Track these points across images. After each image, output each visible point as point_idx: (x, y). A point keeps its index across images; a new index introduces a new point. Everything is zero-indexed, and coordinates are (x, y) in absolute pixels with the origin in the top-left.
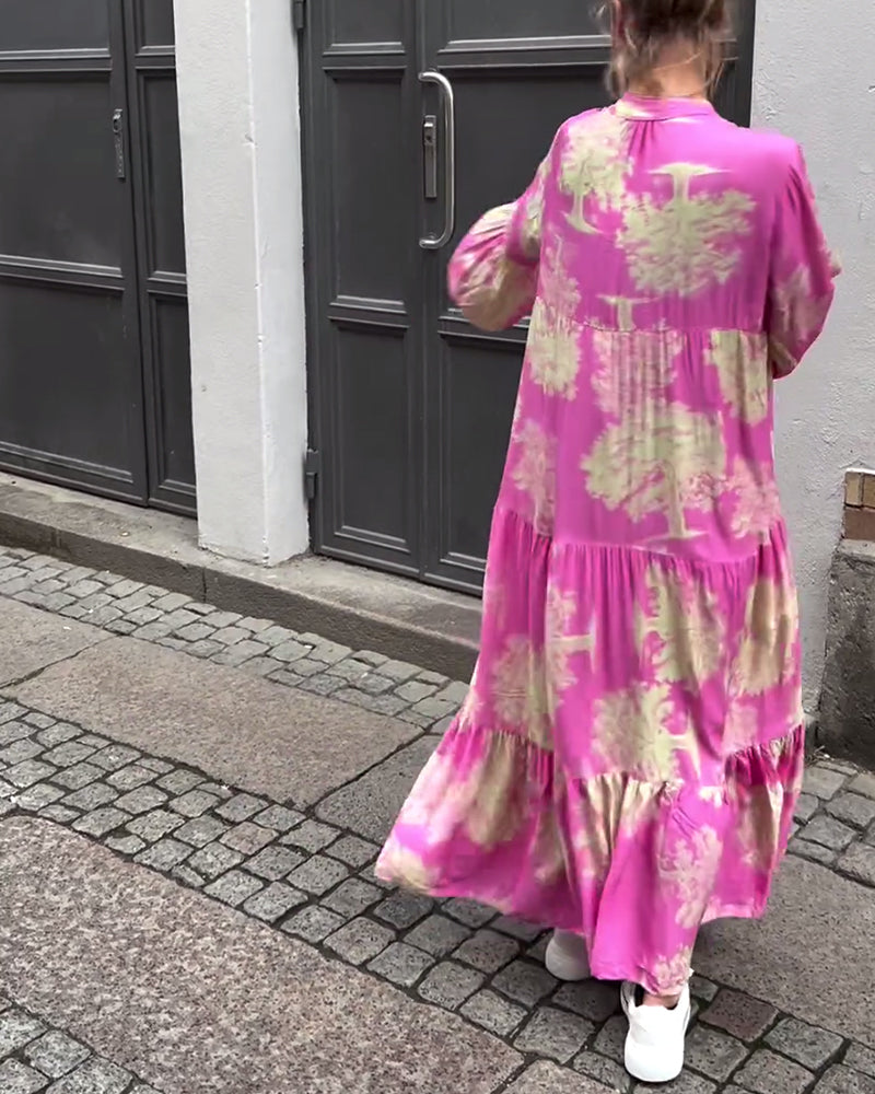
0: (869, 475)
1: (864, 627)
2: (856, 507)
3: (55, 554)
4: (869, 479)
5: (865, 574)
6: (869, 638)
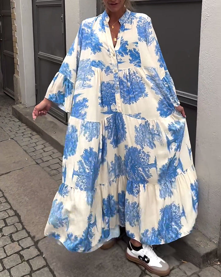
3: (40, 135)
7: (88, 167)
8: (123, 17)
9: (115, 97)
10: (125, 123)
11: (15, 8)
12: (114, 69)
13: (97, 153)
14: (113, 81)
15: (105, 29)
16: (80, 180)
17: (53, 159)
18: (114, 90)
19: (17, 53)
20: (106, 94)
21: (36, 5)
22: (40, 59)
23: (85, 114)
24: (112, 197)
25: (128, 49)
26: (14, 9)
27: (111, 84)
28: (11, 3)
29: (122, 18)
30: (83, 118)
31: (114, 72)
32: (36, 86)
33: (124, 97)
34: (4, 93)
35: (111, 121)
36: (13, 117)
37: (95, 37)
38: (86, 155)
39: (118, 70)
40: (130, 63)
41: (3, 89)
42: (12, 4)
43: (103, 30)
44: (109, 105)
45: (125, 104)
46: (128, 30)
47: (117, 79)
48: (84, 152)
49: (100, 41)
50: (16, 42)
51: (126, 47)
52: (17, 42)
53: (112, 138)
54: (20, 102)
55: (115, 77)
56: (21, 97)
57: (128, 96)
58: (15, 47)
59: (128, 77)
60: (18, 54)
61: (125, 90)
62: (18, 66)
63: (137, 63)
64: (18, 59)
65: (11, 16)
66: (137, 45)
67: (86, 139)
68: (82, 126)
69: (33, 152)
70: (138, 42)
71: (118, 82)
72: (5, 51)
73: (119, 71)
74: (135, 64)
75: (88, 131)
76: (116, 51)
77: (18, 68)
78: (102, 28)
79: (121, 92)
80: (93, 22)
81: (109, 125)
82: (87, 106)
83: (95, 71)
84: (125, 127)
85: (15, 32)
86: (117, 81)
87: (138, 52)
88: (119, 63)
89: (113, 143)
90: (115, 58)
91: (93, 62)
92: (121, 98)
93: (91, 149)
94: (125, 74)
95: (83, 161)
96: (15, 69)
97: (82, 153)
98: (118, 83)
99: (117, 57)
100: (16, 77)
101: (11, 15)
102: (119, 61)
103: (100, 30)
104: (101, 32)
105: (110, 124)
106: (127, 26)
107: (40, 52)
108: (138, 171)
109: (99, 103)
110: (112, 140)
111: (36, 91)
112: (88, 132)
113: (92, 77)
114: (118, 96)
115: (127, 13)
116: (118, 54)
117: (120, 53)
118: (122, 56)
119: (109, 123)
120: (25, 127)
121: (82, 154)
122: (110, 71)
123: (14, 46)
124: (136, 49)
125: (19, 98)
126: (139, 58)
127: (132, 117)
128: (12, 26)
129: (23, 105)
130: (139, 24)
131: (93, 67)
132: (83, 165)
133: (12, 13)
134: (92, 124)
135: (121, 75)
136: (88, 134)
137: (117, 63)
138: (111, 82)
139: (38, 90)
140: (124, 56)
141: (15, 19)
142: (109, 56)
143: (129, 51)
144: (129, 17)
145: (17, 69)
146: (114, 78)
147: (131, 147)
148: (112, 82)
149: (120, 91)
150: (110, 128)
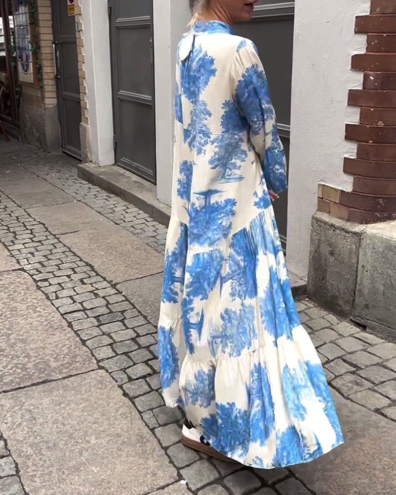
0: (325, 185)
1: (320, 248)
2: (321, 198)
3: (121, 197)
4: (325, 187)
5: (320, 226)
6: (321, 253)
11: (82, 30)
17: (138, 219)
19: (85, 93)
21: (116, 27)
22: (121, 100)
26: (81, 32)
28: (76, 24)
32: (114, 137)
34: (64, 152)
36: (80, 179)
41: (62, 147)
42: (78, 26)
50: (84, 78)
52: (86, 78)
54: (90, 160)
56: (91, 153)
58: (83, 84)
60: (87, 95)
62: (87, 112)
64: (87, 101)
65: (76, 43)
69: (111, 213)
72: (65, 93)
77: (87, 114)
85: (83, 64)
96: (82, 116)
100: (83, 126)
101: (76, 41)
107: (121, 91)
111: (114, 145)
120: (99, 189)
123: (80, 83)
125: (88, 155)
128: (77, 56)
129: (95, 163)
133: (78, 38)
139: (118, 143)
141: (83, 46)
145: (85, 115)
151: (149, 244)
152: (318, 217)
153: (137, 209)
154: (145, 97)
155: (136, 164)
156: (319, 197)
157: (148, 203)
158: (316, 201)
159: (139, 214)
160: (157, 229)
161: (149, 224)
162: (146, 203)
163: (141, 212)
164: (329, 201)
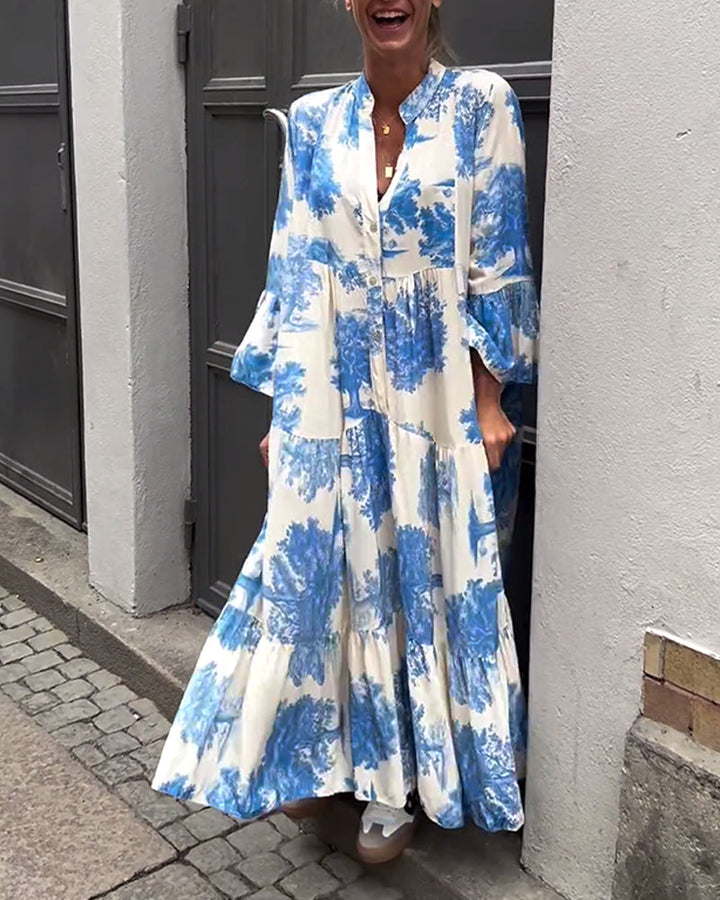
0: (671, 641)
1: (658, 838)
2: (656, 679)
4: (669, 647)
5: (659, 771)
6: (665, 855)
7: (300, 577)
8: (415, 97)
9: (369, 362)
10: (394, 448)
12: (371, 274)
13: (331, 532)
14: (364, 311)
15: (357, 137)
16: (280, 614)
17: (36, 652)
18: (367, 340)
20: (347, 352)
23: (296, 414)
24: (379, 688)
25: (419, 206)
27: (358, 320)
29: (412, 99)
30: (288, 425)
31: (368, 283)
33: (394, 367)
35: (360, 439)
37: (323, 161)
38: (296, 542)
39: (383, 278)
40: (422, 253)
43: (350, 139)
44: (354, 389)
45: (398, 389)
46: (426, 142)
47: (378, 309)
48: (288, 532)
49: (336, 179)
51: (412, 201)
53: (367, 497)
55: (371, 300)
57: (407, 364)
59: (412, 303)
61: (400, 343)
63: (441, 253)
66: (452, 188)
67: (300, 494)
68: (283, 452)
70: (454, 181)
71: (381, 319)
73: (384, 283)
74: (434, 258)
75: (304, 469)
76: (381, 214)
78: (350, 134)
79: (388, 351)
80: (326, 106)
81: (357, 454)
82: (302, 389)
83: (322, 277)
84: (391, 461)
86: (378, 314)
87: (452, 213)
88: (385, 254)
89: (370, 513)
90: (376, 236)
91: (317, 247)
92: (388, 370)
93: (312, 523)
94: (402, 292)
95: (285, 559)
97: (283, 536)
98: (380, 321)
99: (382, 234)
102: (386, 248)
103: (342, 140)
104: (342, 147)
105: (358, 450)
106: (423, 126)
108: (420, 602)
109: (334, 378)
110: (365, 501)
112: (303, 473)
113: (315, 297)
114: (378, 360)
115: (431, 79)
116: (386, 225)
117: (392, 220)
118: (400, 231)
119: (355, 447)
121: (283, 539)
122: (356, 278)
124: (446, 205)
126: (451, 237)
127: (413, 431)
130: (459, 115)
131: (315, 262)
132: (287, 572)
134: (318, 447)
135: (390, 294)
136: (306, 477)
137: (380, 254)
138: (358, 316)
140: (403, 233)
142: (357, 228)
143: (420, 215)
144: (435, 94)
146: (368, 302)
147: (406, 526)
148: (362, 314)
149: (387, 348)
150: (361, 462)
151: (78, 752)
152: (652, 739)
153: (31, 614)
154: (44, 295)
155: (23, 467)
156: (647, 675)
157: (65, 601)
158: (638, 686)
159: (38, 632)
160: (97, 690)
161: (73, 670)
162: (59, 601)
163: (43, 623)
164: (690, 695)
